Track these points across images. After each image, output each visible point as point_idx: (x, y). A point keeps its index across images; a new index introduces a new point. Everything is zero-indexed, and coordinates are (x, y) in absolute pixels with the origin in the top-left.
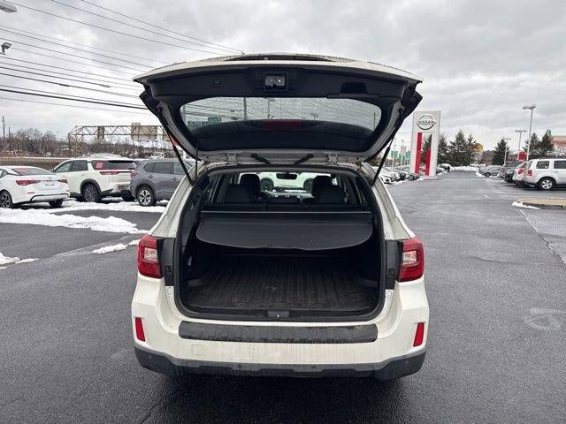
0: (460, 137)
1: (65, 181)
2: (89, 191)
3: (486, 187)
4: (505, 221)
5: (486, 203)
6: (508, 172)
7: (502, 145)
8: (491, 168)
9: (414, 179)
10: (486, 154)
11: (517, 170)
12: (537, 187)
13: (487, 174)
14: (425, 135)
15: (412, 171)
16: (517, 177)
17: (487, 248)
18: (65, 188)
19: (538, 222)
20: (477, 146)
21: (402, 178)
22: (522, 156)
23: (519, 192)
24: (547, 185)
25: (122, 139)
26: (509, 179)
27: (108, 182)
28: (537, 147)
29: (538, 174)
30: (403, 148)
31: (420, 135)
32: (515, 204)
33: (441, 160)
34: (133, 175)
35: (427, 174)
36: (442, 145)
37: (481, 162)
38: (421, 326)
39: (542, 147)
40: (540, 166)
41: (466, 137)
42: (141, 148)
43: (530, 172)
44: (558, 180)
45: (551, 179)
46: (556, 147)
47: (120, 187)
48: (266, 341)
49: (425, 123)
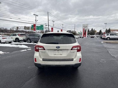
0: (92, 29)
1: (12, 38)
2: (17, 40)
3: (97, 39)
4: (99, 45)
5: (96, 42)
6: (101, 36)
7: (100, 31)
8: (98, 36)
9: (83, 38)
10: (97, 33)
11: (103, 36)
12: (107, 39)
13: (97, 37)
14: (85, 29)
15: (82, 36)
16: (103, 37)
17: (95, 50)
18: (12, 39)
19: (106, 45)
20: (95, 31)
21: (80, 37)
22: (104, 33)
23: (103, 40)
24: (108, 39)
25: (22, 30)
26: (101, 38)
27: (21, 38)
28: (107, 31)
29: (107, 37)
30: (81, 32)
31: (84, 29)
32: (102, 42)
33: (88, 34)
34: (26, 37)
35: (85, 37)
36: (88, 31)
37: (96, 34)
38: (80, 59)
39: (108, 31)
40: (107, 35)
41: (93, 29)
42: (26, 31)
43: (105, 36)
44: (110, 38)
45: (109, 38)
46: (111, 31)
47: (23, 39)
48: (56, 61)
49: (85, 26)
